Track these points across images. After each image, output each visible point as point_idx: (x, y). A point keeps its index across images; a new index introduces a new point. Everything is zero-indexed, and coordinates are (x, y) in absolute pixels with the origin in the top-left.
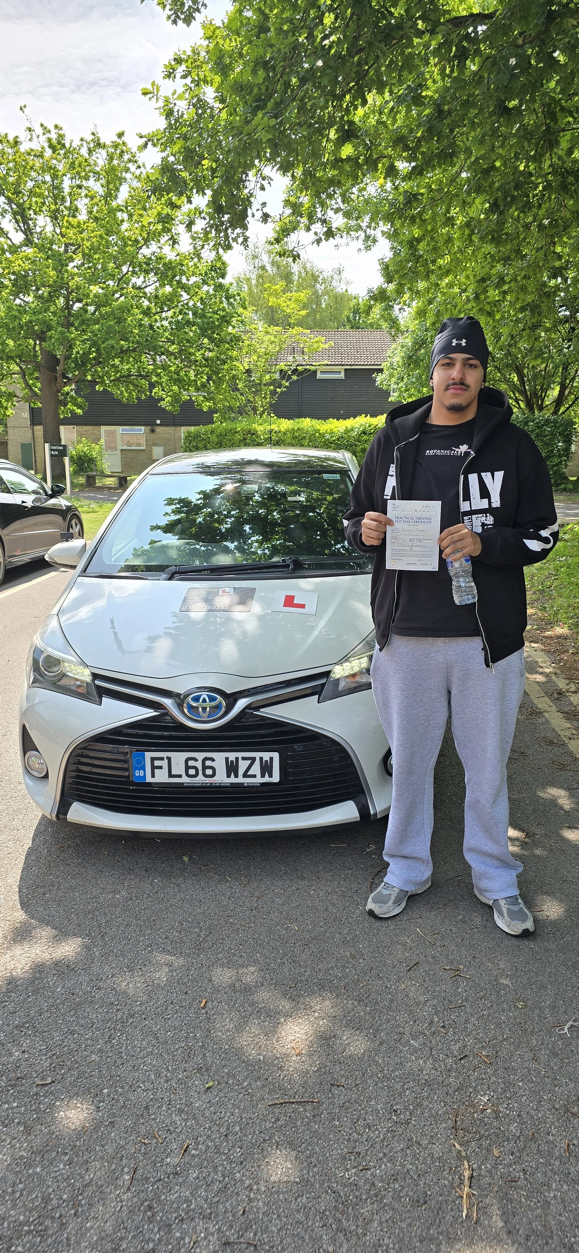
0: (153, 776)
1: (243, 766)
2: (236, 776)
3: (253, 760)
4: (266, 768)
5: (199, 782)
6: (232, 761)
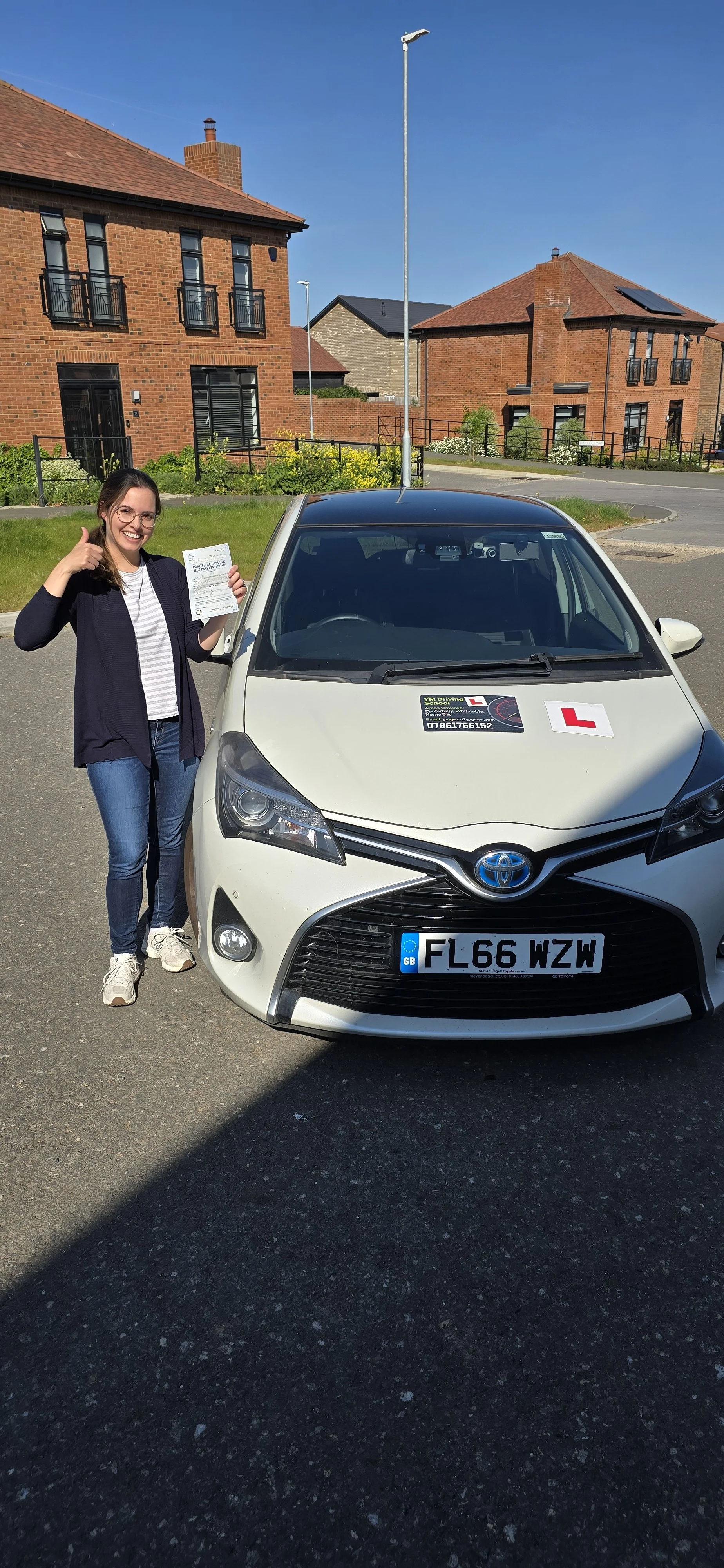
1: (554, 951)
2: (543, 965)
3: (568, 943)
4: (585, 955)
5: (491, 973)
6: (539, 946)
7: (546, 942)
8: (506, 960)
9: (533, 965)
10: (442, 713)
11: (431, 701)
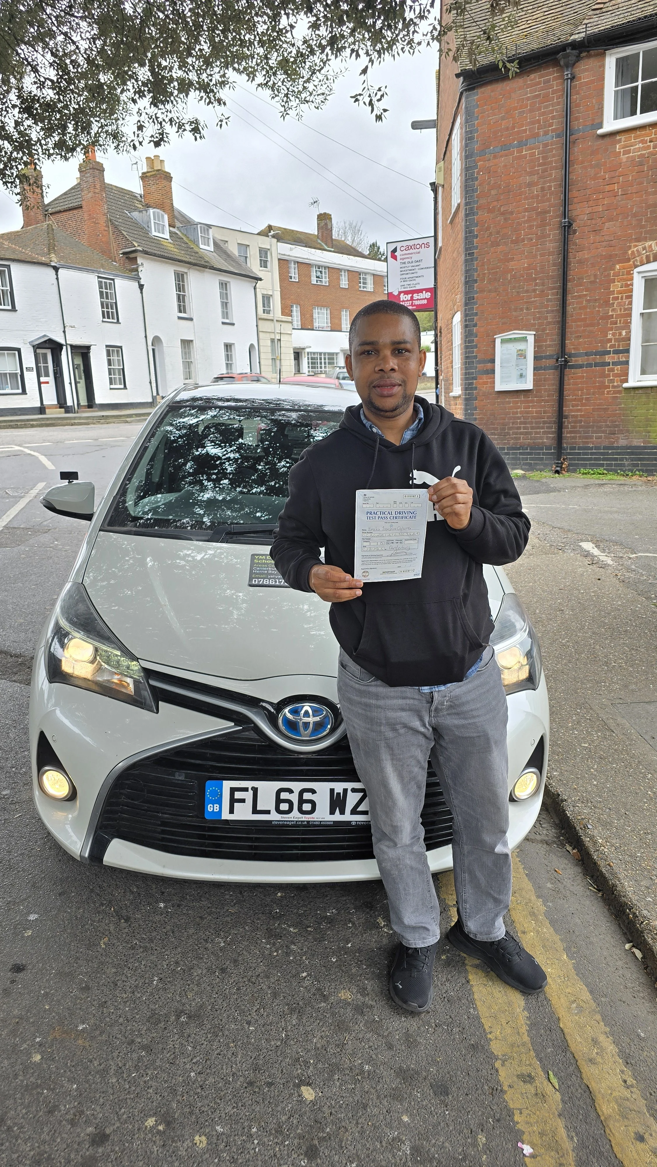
0: (232, 811)
1: (352, 799)
2: (342, 812)
5: (292, 819)
6: (338, 794)
7: (345, 791)
8: (307, 807)
9: (332, 812)
10: (268, 571)
11: (261, 559)
